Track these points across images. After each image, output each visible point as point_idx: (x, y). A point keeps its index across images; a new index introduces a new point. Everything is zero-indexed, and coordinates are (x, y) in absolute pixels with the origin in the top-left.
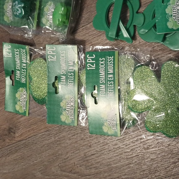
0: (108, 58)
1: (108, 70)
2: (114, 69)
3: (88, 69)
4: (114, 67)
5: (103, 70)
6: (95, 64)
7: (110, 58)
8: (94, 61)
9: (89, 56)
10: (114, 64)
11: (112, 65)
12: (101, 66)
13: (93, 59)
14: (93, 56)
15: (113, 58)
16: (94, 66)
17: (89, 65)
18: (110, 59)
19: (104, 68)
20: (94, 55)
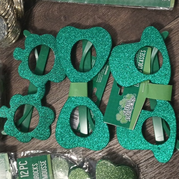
0: (41, 163)
1: (43, 176)
2: (48, 174)
3: (22, 177)
4: (48, 171)
5: (37, 177)
6: (28, 171)
7: (43, 162)
8: (27, 168)
9: (21, 163)
10: (47, 168)
11: (45, 170)
12: (34, 172)
13: (25, 166)
14: (25, 163)
15: (45, 162)
16: (28, 173)
17: (22, 173)
18: (43, 164)
19: (37, 174)
20: (26, 161)
